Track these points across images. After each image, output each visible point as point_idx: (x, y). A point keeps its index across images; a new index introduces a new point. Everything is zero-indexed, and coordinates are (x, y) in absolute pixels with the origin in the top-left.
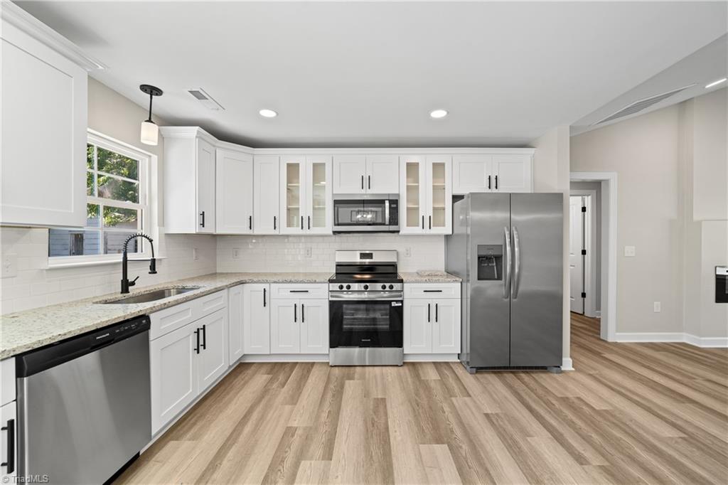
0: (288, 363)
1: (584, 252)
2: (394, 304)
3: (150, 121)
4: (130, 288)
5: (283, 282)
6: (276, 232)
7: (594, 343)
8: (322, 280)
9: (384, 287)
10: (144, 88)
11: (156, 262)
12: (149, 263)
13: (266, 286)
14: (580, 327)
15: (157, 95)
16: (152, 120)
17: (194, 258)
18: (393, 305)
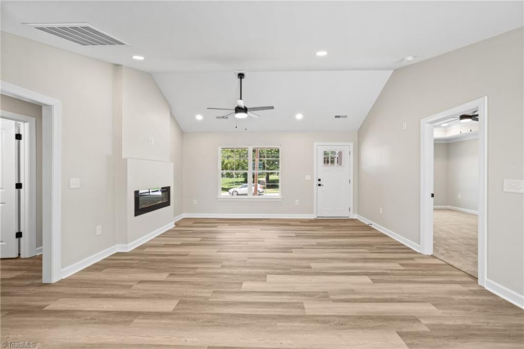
1: (19, 186)
7: (34, 295)
14: (12, 279)
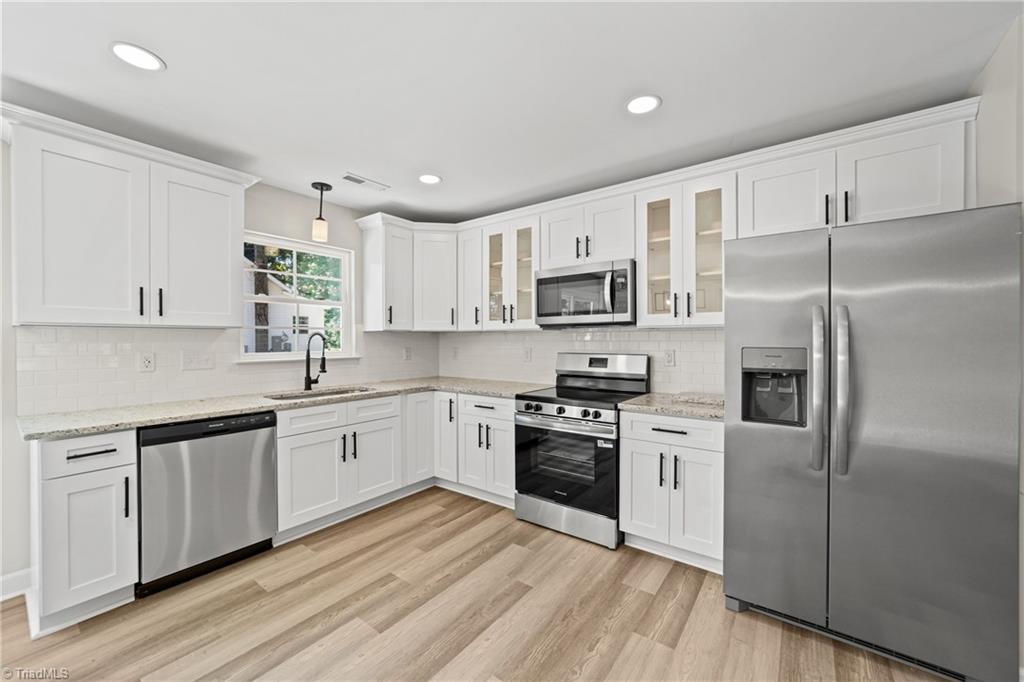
0: (477, 500)
2: (601, 444)
3: (320, 218)
4: (313, 386)
5: (468, 393)
6: (478, 328)
8: (509, 395)
9: (586, 414)
10: (315, 185)
11: (326, 362)
12: (320, 362)
13: (453, 396)
15: (327, 190)
16: (323, 217)
17: (405, 358)
18: (599, 445)
